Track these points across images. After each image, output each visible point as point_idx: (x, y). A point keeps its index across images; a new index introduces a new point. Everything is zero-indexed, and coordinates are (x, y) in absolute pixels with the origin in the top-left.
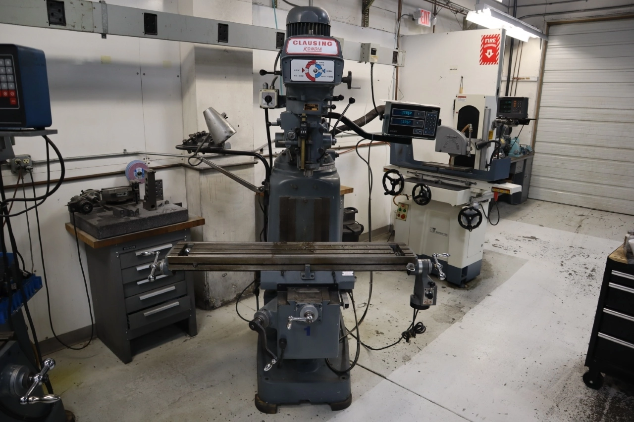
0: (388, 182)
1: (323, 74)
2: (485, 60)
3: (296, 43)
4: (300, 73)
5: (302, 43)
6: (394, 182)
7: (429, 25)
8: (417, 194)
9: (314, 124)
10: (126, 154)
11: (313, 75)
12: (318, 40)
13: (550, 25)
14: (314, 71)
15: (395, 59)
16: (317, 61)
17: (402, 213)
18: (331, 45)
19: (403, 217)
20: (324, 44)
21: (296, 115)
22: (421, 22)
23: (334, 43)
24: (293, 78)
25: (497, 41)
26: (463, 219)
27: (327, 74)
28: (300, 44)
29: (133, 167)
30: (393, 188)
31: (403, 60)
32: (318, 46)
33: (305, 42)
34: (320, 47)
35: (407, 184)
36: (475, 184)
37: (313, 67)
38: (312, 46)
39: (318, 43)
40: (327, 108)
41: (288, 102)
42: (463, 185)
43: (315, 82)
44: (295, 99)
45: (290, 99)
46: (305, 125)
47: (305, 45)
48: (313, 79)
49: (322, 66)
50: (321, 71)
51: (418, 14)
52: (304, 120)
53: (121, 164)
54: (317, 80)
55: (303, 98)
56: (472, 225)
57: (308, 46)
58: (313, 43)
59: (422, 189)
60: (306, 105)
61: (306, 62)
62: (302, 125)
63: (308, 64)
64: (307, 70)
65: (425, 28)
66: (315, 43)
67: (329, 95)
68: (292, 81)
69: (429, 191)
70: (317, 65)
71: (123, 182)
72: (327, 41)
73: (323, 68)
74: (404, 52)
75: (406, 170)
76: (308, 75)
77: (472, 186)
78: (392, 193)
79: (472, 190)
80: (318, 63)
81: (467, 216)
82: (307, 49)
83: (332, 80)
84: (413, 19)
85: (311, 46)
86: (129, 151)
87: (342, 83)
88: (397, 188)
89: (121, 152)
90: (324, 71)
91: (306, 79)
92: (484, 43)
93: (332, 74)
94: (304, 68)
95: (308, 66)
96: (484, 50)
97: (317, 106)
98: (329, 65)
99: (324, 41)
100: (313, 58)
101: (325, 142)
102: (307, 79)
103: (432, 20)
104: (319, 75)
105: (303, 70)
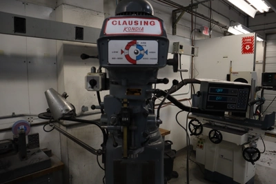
0: (192, 127)
1: (145, 56)
2: (245, 51)
3: (115, 23)
4: (119, 55)
5: (121, 23)
6: (196, 127)
7: (208, 34)
8: (212, 136)
9: (137, 109)
10: (14, 116)
11: (133, 57)
12: (139, 20)
13: (267, 34)
14: (135, 53)
15: (193, 52)
16: (138, 41)
17: (200, 144)
18: (154, 24)
19: (201, 147)
20: (146, 23)
21: (119, 99)
22: (204, 33)
23: (157, 23)
24: (111, 61)
25: (252, 40)
26: (246, 155)
27: (150, 55)
28: (119, 24)
29: (17, 125)
30: (196, 131)
31: (197, 52)
32: (139, 26)
33: (125, 21)
34: (141, 27)
35: (204, 128)
36: (252, 130)
37: (133, 48)
38: (133, 26)
39: (139, 23)
40: (151, 93)
41: (112, 86)
42: (243, 130)
43: (136, 64)
44: (116, 83)
45: (112, 83)
46: (126, 112)
47: (125, 25)
48: (133, 62)
49: (144, 47)
50: (142, 52)
51: (203, 28)
52: (125, 106)
53: (10, 123)
54: (138, 62)
55: (124, 82)
56: (253, 159)
57: (128, 26)
58: (133, 23)
59: (216, 133)
60: (128, 90)
61: (126, 42)
62: (124, 112)
63: (127, 45)
64: (126, 51)
65: (205, 36)
66: (136, 23)
67: (152, 79)
68: (110, 64)
69: (220, 134)
70: (139, 46)
71: (10, 135)
72: (149, 21)
73: (145, 49)
74: (198, 48)
75: (202, 118)
76: (128, 57)
77: (250, 131)
78: (195, 134)
79: (249, 133)
80: (140, 44)
81: (249, 153)
82: (127, 30)
83: (155, 62)
84: (200, 32)
85: (131, 26)
86: (16, 114)
87: (167, 66)
88: (198, 131)
89: (11, 114)
90: (146, 52)
91: (125, 62)
92: (244, 42)
93: (156, 56)
94: (123, 50)
95: (128, 47)
96: (244, 46)
97: (140, 90)
98: (152, 46)
99: (146, 20)
100: (133, 38)
101: (150, 123)
102: (127, 62)
103: (209, 32)
104: (140, 57)
105: (122, 52)
